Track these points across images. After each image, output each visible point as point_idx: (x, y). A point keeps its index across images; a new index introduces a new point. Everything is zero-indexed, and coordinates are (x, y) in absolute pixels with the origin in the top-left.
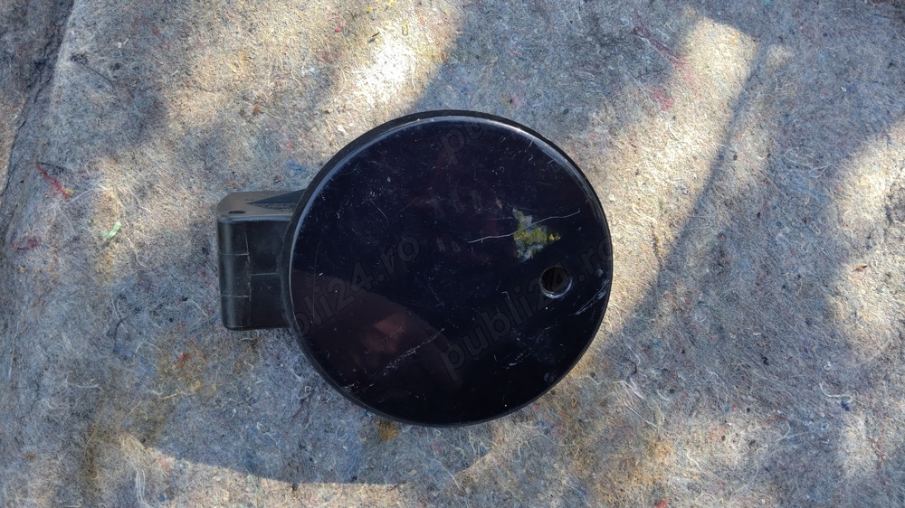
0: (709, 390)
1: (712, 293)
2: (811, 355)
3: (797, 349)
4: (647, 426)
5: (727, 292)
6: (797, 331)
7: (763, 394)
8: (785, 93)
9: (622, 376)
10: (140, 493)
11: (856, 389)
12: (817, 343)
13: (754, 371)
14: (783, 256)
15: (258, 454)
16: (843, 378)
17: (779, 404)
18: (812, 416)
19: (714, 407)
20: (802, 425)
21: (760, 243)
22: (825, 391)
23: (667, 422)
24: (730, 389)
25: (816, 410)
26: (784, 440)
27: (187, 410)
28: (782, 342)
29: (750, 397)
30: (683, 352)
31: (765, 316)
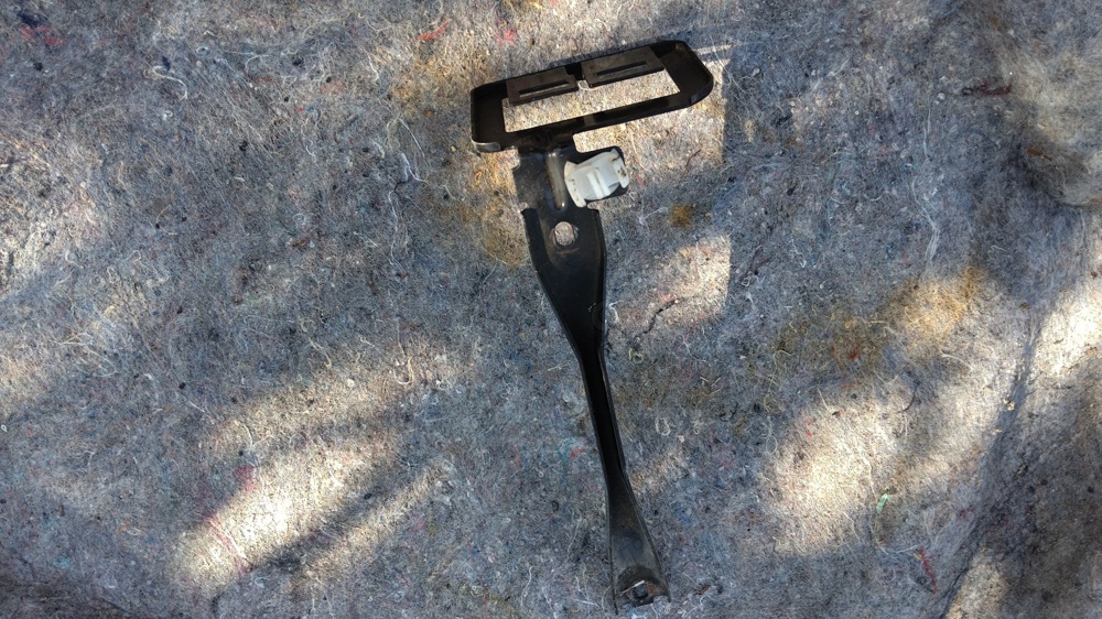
0: (323, 137)
1: (274, 241)
2: (183, 134)
3: (197, 145)
4: (409, 123)
5: (256, 237)
6: (188, 166)
7: (261, 112)
8: (85, 446)
9: (416, 184)
10: (936, 239)
11: (144, 78)
12: (170, 145)
13: (261, 139)
14: (169, 256)
15: (814, 237)
16: (155, 97)
17: (248, 94)
18: (213, 67)
19: (325, 118)
20: (230, 61)
21: (192, 278)
22: (184, 88)
23: (386, 119)
24: (297, 130)
25: (205, 72)
26: (259, 52)
27: (866, 303)
28: (213, 159)
29: (279, 113)
30: (335, 187)
31: (221, 196)
